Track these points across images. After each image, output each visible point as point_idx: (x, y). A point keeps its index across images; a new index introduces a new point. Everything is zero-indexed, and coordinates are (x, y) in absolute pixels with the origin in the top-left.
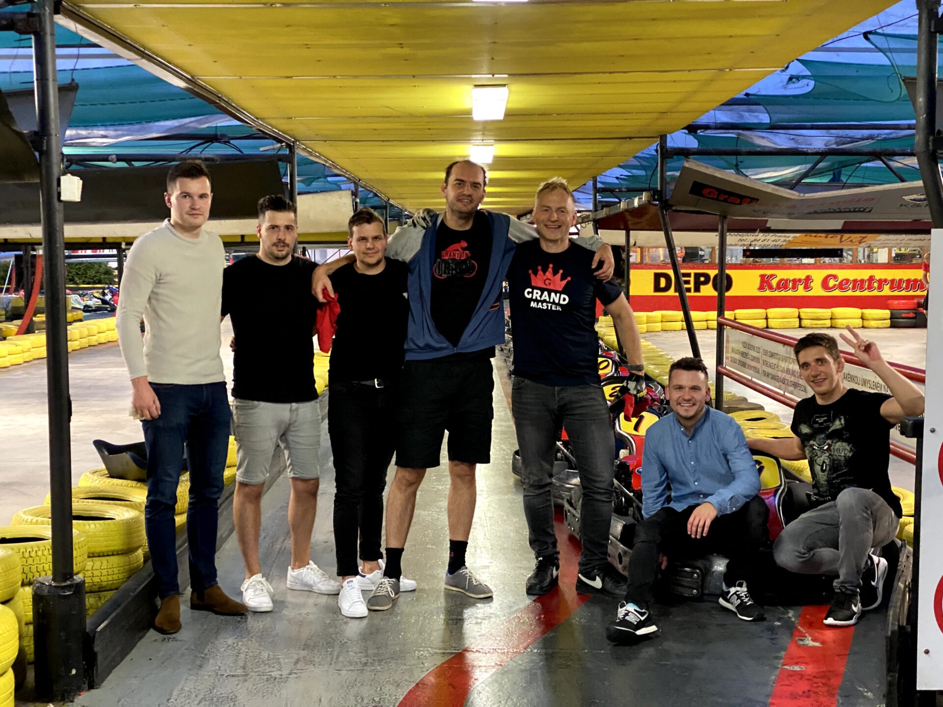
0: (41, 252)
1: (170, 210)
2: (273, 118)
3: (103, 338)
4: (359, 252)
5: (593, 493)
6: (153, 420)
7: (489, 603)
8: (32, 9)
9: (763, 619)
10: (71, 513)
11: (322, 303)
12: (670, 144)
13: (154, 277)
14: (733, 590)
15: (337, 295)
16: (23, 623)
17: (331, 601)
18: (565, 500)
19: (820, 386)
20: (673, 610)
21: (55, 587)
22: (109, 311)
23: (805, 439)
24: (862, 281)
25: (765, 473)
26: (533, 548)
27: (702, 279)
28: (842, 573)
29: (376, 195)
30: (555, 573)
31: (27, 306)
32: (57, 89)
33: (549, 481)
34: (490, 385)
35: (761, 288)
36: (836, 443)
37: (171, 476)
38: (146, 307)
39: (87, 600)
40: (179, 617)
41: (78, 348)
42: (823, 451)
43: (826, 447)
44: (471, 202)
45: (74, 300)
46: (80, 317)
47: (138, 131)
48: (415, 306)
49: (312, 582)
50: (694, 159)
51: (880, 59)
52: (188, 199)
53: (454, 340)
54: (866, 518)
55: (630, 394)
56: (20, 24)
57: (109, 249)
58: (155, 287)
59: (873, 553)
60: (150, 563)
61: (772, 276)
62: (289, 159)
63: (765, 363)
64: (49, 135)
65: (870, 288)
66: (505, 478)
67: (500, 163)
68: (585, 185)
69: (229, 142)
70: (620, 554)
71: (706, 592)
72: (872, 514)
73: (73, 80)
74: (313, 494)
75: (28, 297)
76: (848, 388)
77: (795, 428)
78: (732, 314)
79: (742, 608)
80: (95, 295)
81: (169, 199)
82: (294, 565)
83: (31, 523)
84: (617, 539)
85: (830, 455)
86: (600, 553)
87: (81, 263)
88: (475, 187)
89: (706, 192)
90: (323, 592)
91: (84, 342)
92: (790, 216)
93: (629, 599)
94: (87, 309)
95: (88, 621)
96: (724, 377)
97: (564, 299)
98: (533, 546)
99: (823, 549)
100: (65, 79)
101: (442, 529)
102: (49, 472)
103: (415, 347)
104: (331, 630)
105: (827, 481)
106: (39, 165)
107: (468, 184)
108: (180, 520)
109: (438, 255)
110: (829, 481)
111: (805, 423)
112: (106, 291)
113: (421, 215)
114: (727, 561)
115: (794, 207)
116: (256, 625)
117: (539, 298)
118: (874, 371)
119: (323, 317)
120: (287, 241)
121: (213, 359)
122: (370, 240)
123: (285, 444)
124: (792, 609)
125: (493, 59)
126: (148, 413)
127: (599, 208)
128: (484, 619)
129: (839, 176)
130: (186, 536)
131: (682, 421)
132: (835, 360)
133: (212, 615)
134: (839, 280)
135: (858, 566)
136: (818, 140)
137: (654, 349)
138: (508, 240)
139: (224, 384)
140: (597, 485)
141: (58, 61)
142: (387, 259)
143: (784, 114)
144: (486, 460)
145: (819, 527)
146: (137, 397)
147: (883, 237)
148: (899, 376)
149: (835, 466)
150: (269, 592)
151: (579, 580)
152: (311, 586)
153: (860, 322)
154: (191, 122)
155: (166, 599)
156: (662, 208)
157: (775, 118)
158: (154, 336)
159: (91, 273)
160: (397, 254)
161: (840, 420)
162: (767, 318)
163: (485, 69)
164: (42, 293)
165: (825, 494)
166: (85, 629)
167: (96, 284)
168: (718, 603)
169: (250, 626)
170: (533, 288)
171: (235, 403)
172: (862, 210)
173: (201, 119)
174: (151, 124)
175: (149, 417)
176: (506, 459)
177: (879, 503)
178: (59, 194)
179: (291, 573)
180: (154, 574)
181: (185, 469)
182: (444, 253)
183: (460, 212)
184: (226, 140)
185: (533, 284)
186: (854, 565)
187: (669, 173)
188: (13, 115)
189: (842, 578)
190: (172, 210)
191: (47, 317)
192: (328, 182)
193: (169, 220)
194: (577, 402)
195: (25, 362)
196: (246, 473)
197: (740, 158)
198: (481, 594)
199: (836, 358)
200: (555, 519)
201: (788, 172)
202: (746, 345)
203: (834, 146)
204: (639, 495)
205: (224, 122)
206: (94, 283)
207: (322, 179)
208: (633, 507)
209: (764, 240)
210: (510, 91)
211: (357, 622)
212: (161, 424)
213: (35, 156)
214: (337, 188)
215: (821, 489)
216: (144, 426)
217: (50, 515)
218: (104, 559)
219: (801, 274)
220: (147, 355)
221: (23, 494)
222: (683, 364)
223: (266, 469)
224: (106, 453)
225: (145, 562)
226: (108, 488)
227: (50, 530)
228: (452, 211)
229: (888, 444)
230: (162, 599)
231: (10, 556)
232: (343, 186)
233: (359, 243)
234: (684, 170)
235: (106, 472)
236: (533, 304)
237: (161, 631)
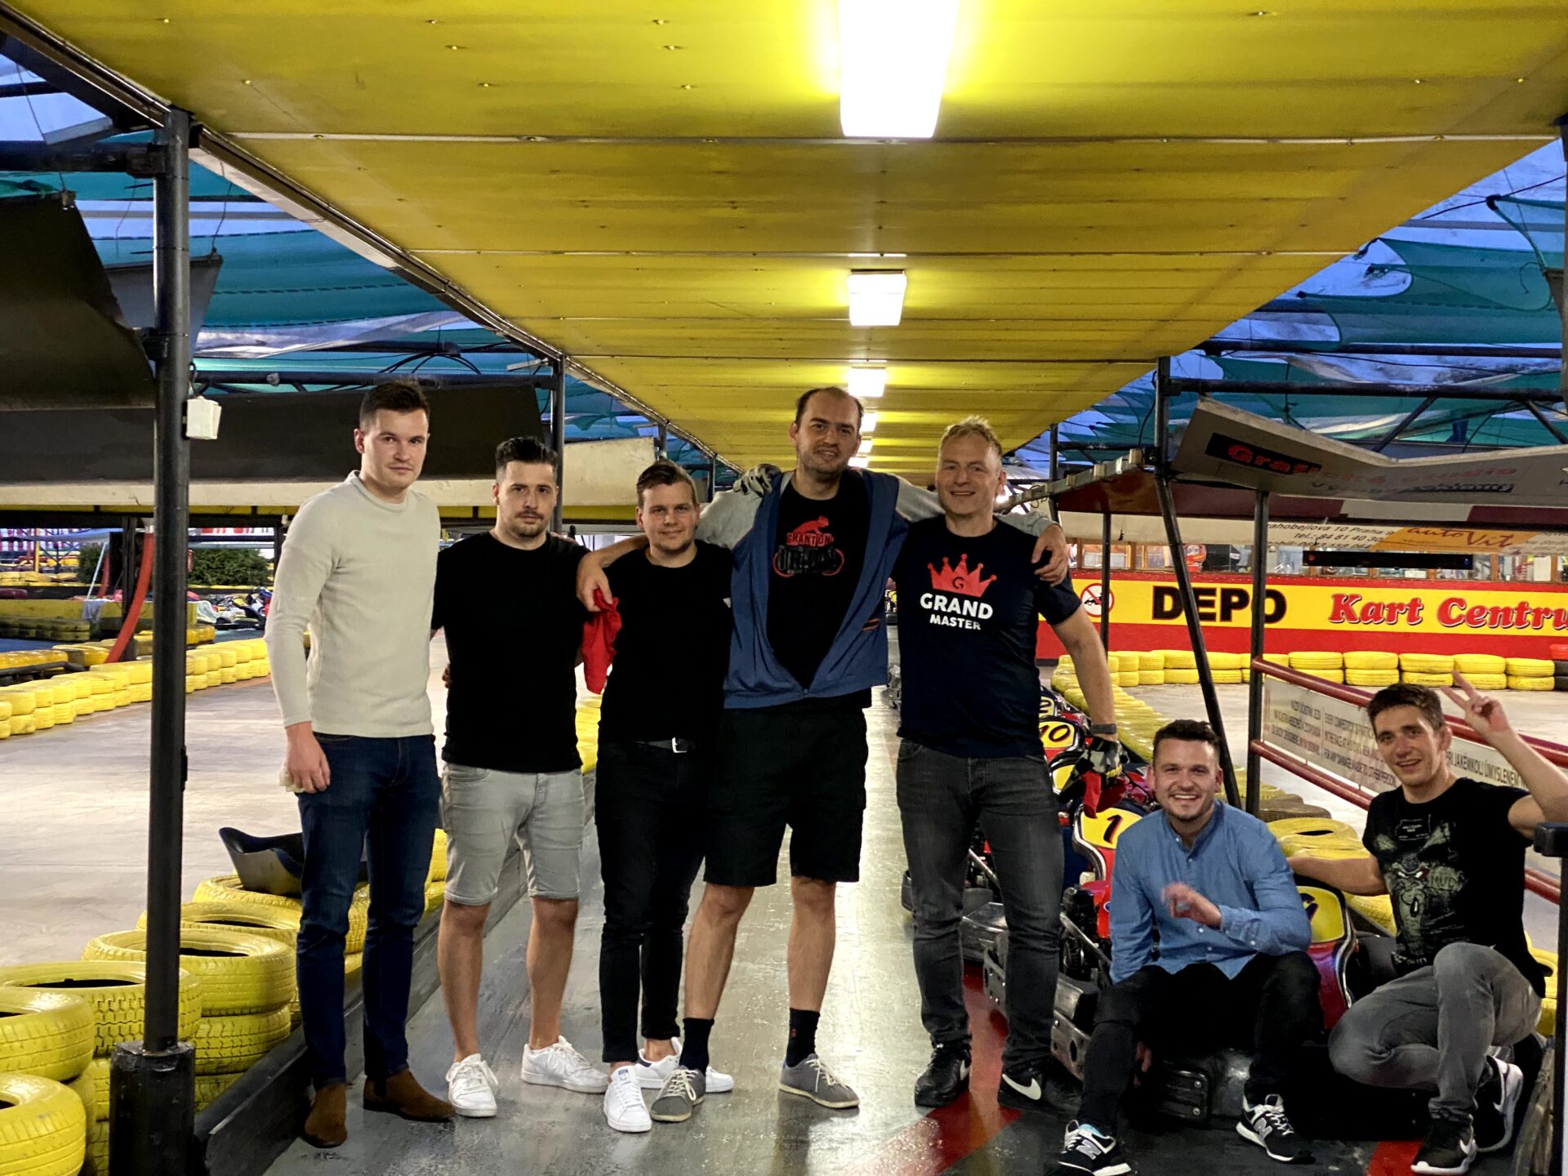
0: (151, 529)
1: (360, 456)
2: (530, 318)
3: (244, 671)
4: (652, 531)
5: (1027, 937)
6: (318, 792)
7: (852, 1116)
8: (156, 139)
9: (1311, 1161)
10: (179, 943)
11: (593, 614)
12: (1175, 372)
13: (330, 564)
14: (1260, 1110)
15: (617, 599)
16: (94, 1118)
17: (591, 1105)
18: (986, 952)
19: (1411, 772)
20: (1159, 1140)
21: (147, 1058)
22: (257, 628)
23: (1384, 860)
24: (1507, 611)
25: (1318, 918)
26: (929, 1029)
27: (1235, 599)
28: (1444, 1087)
29: (695, 447)
30: (963, 1070)
31: (125, 616)
32: (188, 264)
33: (956, 914)
34: (863, 752)
35: (1335, 617)
36: (1436, 866)
37: (341, 888)
38: (315, 612)
39: (197, 1086)
40: (343, 1119)
41: (205, 686)
42: (1415, 881)
43: (1419, 875)
44: (837, 455)
45: (202, 610)
46: (208, 637)
47: (314, 336)
48: (742, 622)
49: (561, 1072)
50: (1216, 398)
51: (1515, 241)
52: (392, 444)
53: (805, 677)
54: (1484, 995)
55: (1094, 772)
56: (135, 161)
57: (263, 526)
58: (330, 579)
59: (1499, 1057)
60: (301, 1030)
61: (1353, 597)
62: (553, 383)
63: (1330, 736)
64: (172, 335)
65: (1520, 622)
66: (890, 914)
67: (896, 398)
68: (1038, 437)
69: (459, 356)
70: (1073, 1044)
71: (1215, 1112)
72: (1492, 987)
73: (214, 250)
74: (569, 924)
75: (127, 604)
76: (1458, 777)
77: (1369, 841)
78: (1284, 660)
79: (1275, 1140)
80: (236, 601)
81: (361, 440)
82: (534, 1043)
83: (114, 957)
84: (1067, 1017)
85: (1426, 887)
86: (1038, 1038)
87: (216, 550)
88: (844, 431)
89: (1233, 451)
90: (579, 1089)
91: (215, 677)
92: (1375, 494)
93: (1084, 1118)
94: (222, 624)
95: (198, 1118)
96: (1262, 759)
97: (986, 612)
98: (928, 1023)
99: (1411, 1047)
100: (202, 249)
101: (780, 993)
102: (146, 883)
103: (741, 687)
104: (590, 1151)
105: (1421, 931)
106: (156, 381)
107: (833, 428)
108: (353, 962)
109: (782, 539)
110: (1424, 932)
111: (1385, 834)
112: (254, 596)
113: (757, 474)
114: (1250, 1062)
115: (1381, 480)
116: (467, 1138)
117: (944, 609)
118: (1499, 750)
119: (595, 635)
120: (540, 511)
121: (418, 698)
122: (671, 511)
123: (524, 841)
124: (1362, 1148)
125: (880, 228)
126: (309, 781)
127: (1060, 475)
128: (843, 1143)
129: (1464, 433)
130: (360, 989)
131: (1177, 824)
132: (1436, 729)
133: (396, 1120)
134: (1469, 607)
135: (1470, 1075)
136: (1423, 372)
137: (1148, 712)
138: (895, 516)
139: (432, 738)
140: (1034, 924)
141: (192, 222)
142: (699, 543)
143: (1363, 328)
144: (853, 875)
145: (1406, 1009)
146: (295, 755)
147: (1540, 538)
148: (1537, 758)
149: (1433, 907)
150: (492, 1087)
151: (1003, 1084)
152: (559, 1078)
153: (1502, 679)
154: (399, 323)
155: (325, 1090)
156: (1159, 477)
157: (1347, 335)
158: (324, 658)
159: (232, 566)
160: (714, 535)
161: (1443, 829)
162: (1344, 668)
163: (869, 245)
164: (149, 597)
165: (1416, 953)
166: (192, 1130)
167: (239, 584)
168: (1235, 1130)
169: (457, 1139)
170: (935, 592)
171: (447, 770)
172: (1495, 488)
173: (414, 320)
174: (336, 325)
175: (311, 788)
176: (893, 884)
177: (1506, 969)
178: (184, 427)
179: (529, 1055)
180: (306, 1048)
181: (362, 879)
182: (790, 535)
183: (819, 471)
184: (455, 352)
185: (935, 586)
186: (1464, 1076)
187: (1171, 422)
188: (119, 302)
189: (1443, 1096)
190: (364, 457)
191: (155, 636)
192: (617, 423)
193: (357, 474)
194: (1001, 785)
195: (118, 707)
196: (461, 886)
197: (1292, 398)
198: (839, 1101)
199: (1438, 726)
200: (967, 982)
201: (1379, 424)
202: (1295, 705)
203: (1450, 383)
204: (1106, 945)
205: (454, 323)
206: (235, 582)
207: (608, 419)
208: (1097, 966)
209: (1340, 537)
210: (908, 281)
211: (633, 1139)
212: (328, 800)
213: (149, 368)
214: (632, 433)
215: (1410, 945)
216: (301, 803)
217: (144, 946)
218: (228, 1021)
219: (1403, 596)
220: (312, 689)
221: (103, 917)
222: (1180, 730)
223: (493, 880)
224: (240, 850)
225: (293, 1028)
226: (240, 907)
227: (144, 969)
228: (807, 469)
229: (1522, 871)
230: (318, 1088)
231: (78, 1007)
232: (641, 431)
233: (654, 515)
234: (1197, 415)
235: (238, 881)
236: (934, 619)
237: (315, 1142)
